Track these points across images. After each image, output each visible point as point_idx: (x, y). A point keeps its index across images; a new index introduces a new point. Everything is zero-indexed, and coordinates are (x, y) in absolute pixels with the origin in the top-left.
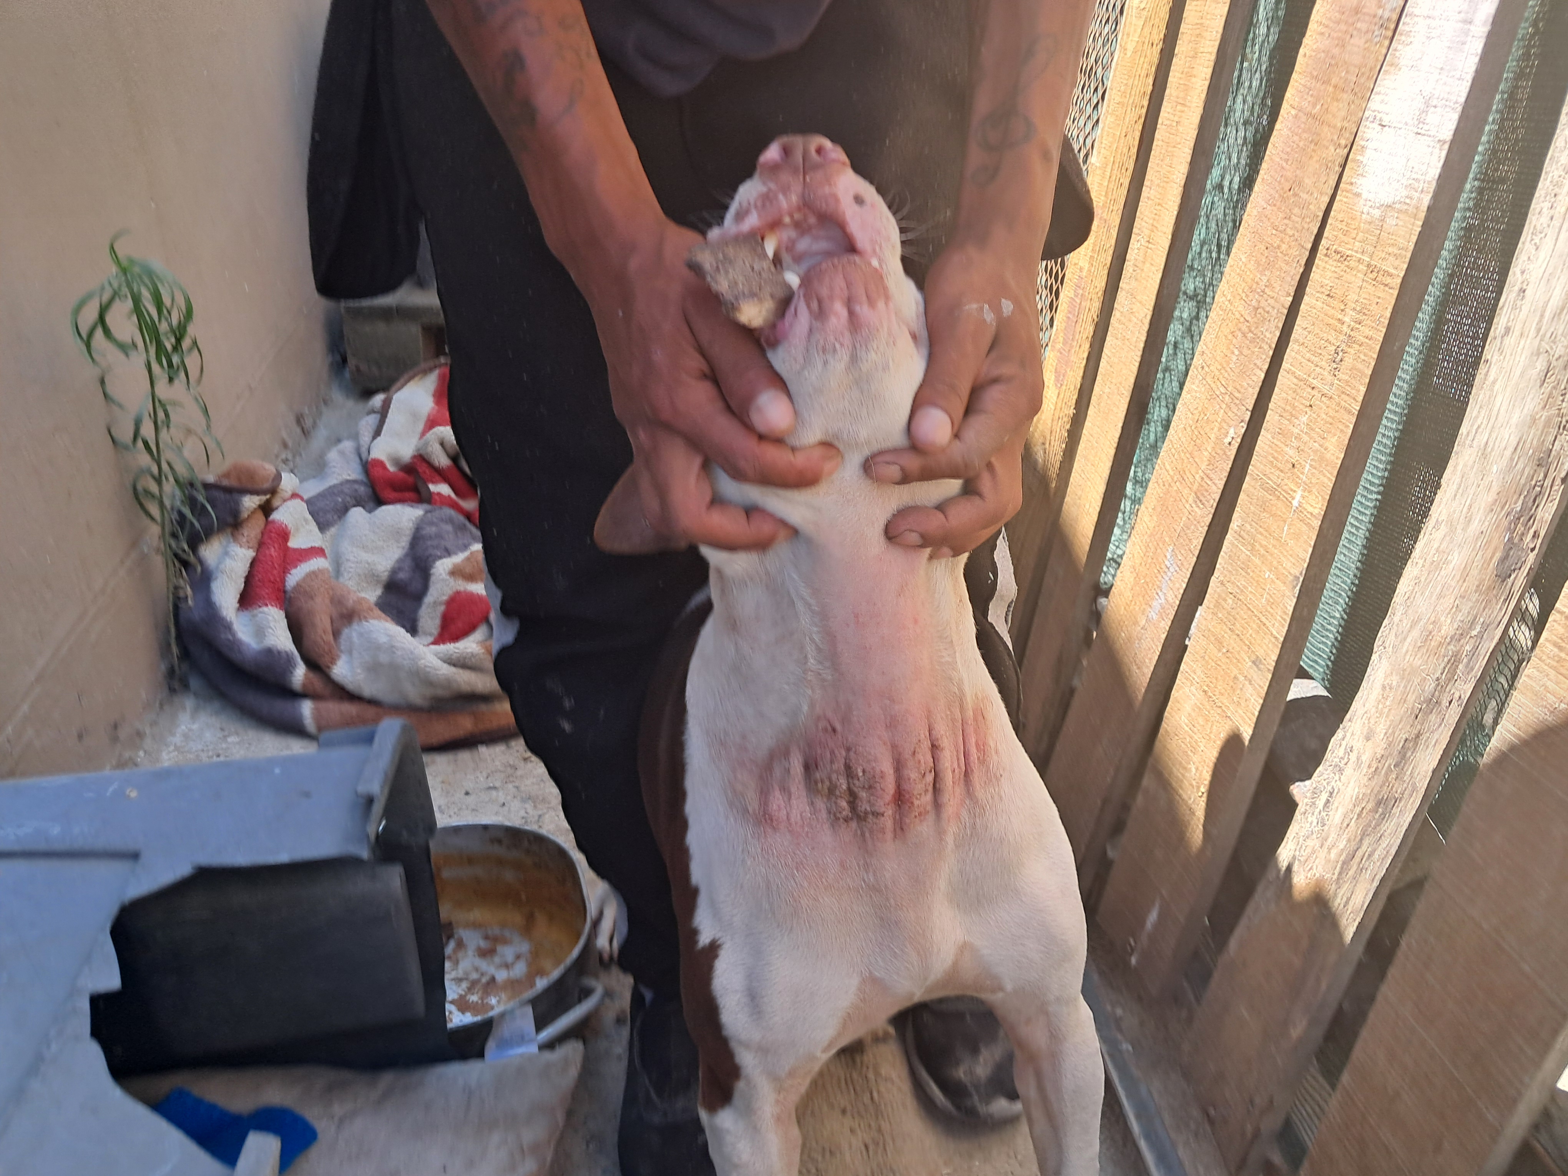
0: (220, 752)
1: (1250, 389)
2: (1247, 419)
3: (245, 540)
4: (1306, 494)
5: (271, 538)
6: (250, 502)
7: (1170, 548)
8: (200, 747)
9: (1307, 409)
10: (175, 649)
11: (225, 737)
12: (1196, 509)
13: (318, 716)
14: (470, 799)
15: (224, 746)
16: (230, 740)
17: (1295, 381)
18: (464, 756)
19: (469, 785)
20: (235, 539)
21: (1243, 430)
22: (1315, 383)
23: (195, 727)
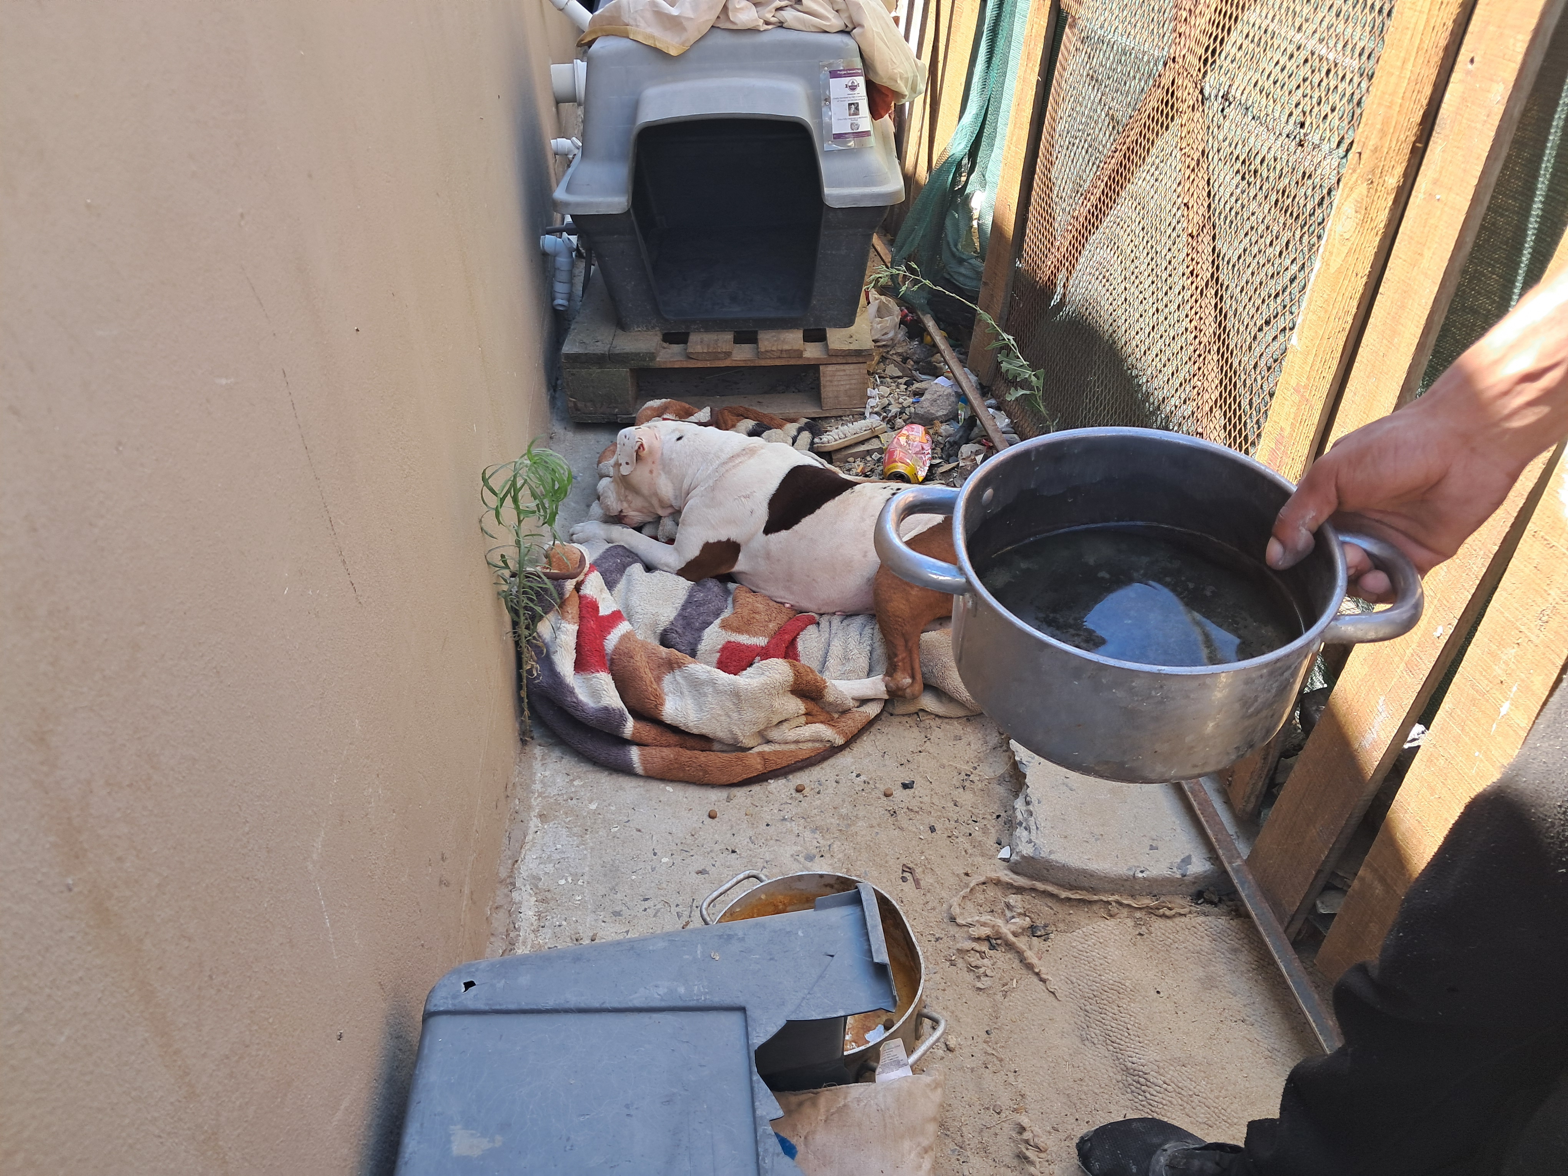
0: (572, 795)
1: (1458, 603)
2: (1455, 624)
3: (570, 616)
4: (1513, 708)
5: (588, 612)
6: (570, 585)
7: (1382, 698)
8: (556, 792)
9: (1516, 646)
10: (527, 713)
11: (572, 781)
12: (1407, 677)
13: (644, 761)
14: (771, 829)
15: (573, 790)
16: (575, 783)
17: (1504, 619)
18: (756, 788)
19: (767, 818)
20: (563, 618)
21: (1451, 631)
22: (1523, 628)
23: (547, 773)
